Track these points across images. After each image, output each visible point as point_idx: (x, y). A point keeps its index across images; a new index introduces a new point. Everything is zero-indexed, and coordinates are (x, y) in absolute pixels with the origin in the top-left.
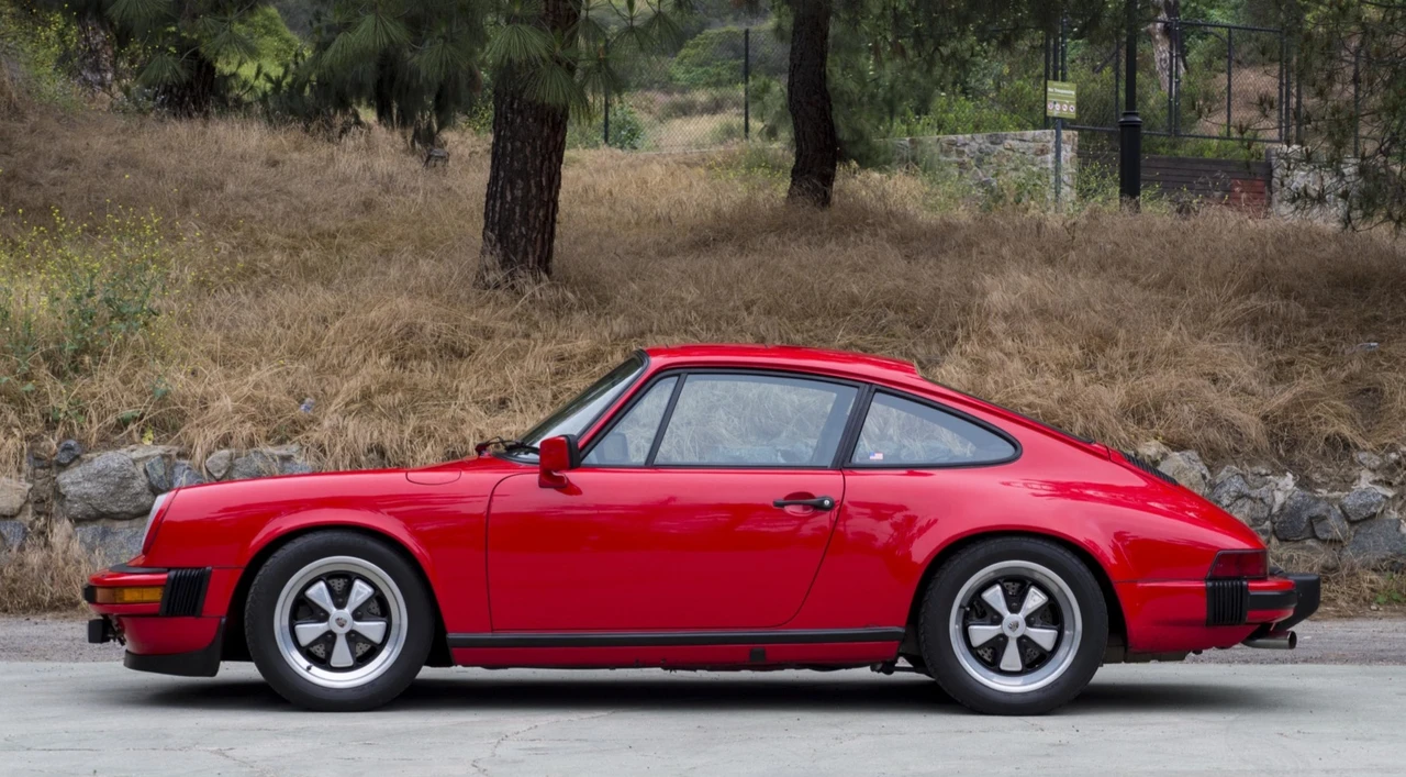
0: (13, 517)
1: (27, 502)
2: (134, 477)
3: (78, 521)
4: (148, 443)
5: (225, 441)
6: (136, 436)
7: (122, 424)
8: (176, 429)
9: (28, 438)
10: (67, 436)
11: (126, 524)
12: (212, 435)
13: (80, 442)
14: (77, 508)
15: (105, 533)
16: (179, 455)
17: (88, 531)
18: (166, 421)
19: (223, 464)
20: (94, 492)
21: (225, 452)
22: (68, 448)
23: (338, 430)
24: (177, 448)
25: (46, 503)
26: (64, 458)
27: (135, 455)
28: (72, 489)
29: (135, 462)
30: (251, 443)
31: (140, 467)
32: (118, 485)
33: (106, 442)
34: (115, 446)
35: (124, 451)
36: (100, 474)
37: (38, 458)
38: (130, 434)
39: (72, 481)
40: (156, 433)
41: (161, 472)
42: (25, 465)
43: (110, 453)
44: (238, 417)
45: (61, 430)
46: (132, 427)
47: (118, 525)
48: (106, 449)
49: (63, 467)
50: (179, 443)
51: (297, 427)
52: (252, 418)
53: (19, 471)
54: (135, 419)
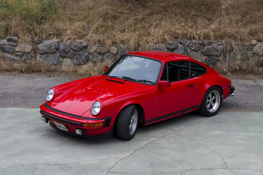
0: (29, 53)
1: (32, 50)
2: (52, 46)
3: (41, 54)
4: (55, 39)
5: (69, 39)
6: (53, 37)
7: (50, 35)
8: (60, 36)
9: (32, 38)
10: (39, 37)
11: (51, 55)
12: (67, 37)
13: (42, 38)
14: (41, 52)
15: (47, 57)
17: (44, 56)
18: (59, 34)
19: (69, 44)
20: (44, 49)
21: (69, 41)
22: (39, 40)
23: (91, 37)
24: (60, 40)
25: (35, 51)
26: (39, 42)
27: (52, 41)
28: (40, 48)
29: (52, 43)
30: (74, 39)
32: (49, 48)
33: (47, 39)
34: (48, 39)
35: (50, 41)
36: (45, 45)
37: (34, 41)
38: (51, 37)
39: (40, 46)
40: (57, 37)
41: (57, 45)
43: (47, 41)
44: (72, 34)
45: (38, 36)
46: (52, 35)
47: (50, 55)
48: (47, 40)
49: (39, 44)
51: (84, 36)
52: (75, 34)
53: (30, 44)
54: (52, 34)
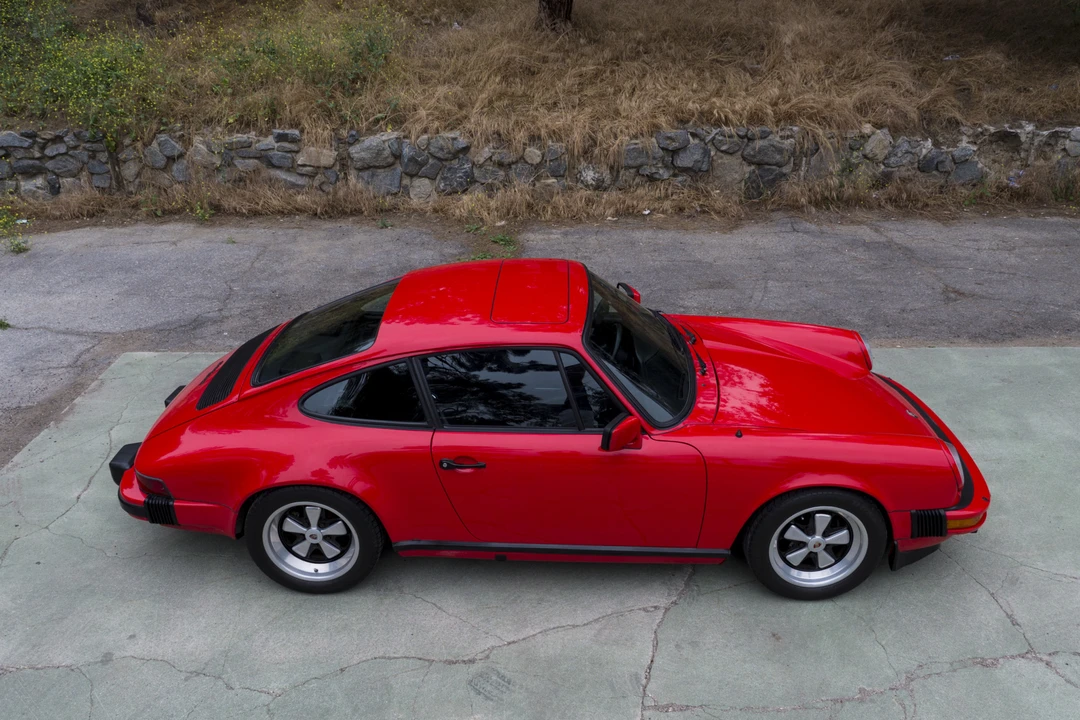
0: (330, 168)
1: (336, 160)
2: (384, 149)
3: (360, 170)
4: (389, 131)
5: (425, 131)
6: (384, 127)
7: (377, 121)
8: (402, 123)
9: (334, 130)
10: (352, 128)
11: (382, 170)
12: (419, 127)
13: (358, 131)
14: (359, 164)
15: (373, 175)
16: (404, 137)
17: (366, 174)
18: (398, 121)
19: (425, 142)
20: (366, 157)
21: (425, 137)
22: (352, 136)
23: (478, 124)
24: (403, 134)
25: (344, 162)
26: (351, 140)
27: (384, 138)
28: (356, 155)
29: (384, 142)
30: (437, 132)
31: (387, 144)
32: (377, 154)
33: (370, 131)
34: (374, 133)
35: (378, 136)
36: (368, 148)
37: (339, 139)
38: (381, 127)
39: (355, 150)
40: (394, 126)
41: (396, 146)
42: (333, 143)
43: (372, 137)
44: (430, 118)
45: (348, 125)
46: (382, 123)
47: (379, 171)
48: (371, 135)
49: (351, 144)
50: (404, 131)
51: (459, 122)
52: (438, 118)
53: (331, 145)
54: (382, 118)
